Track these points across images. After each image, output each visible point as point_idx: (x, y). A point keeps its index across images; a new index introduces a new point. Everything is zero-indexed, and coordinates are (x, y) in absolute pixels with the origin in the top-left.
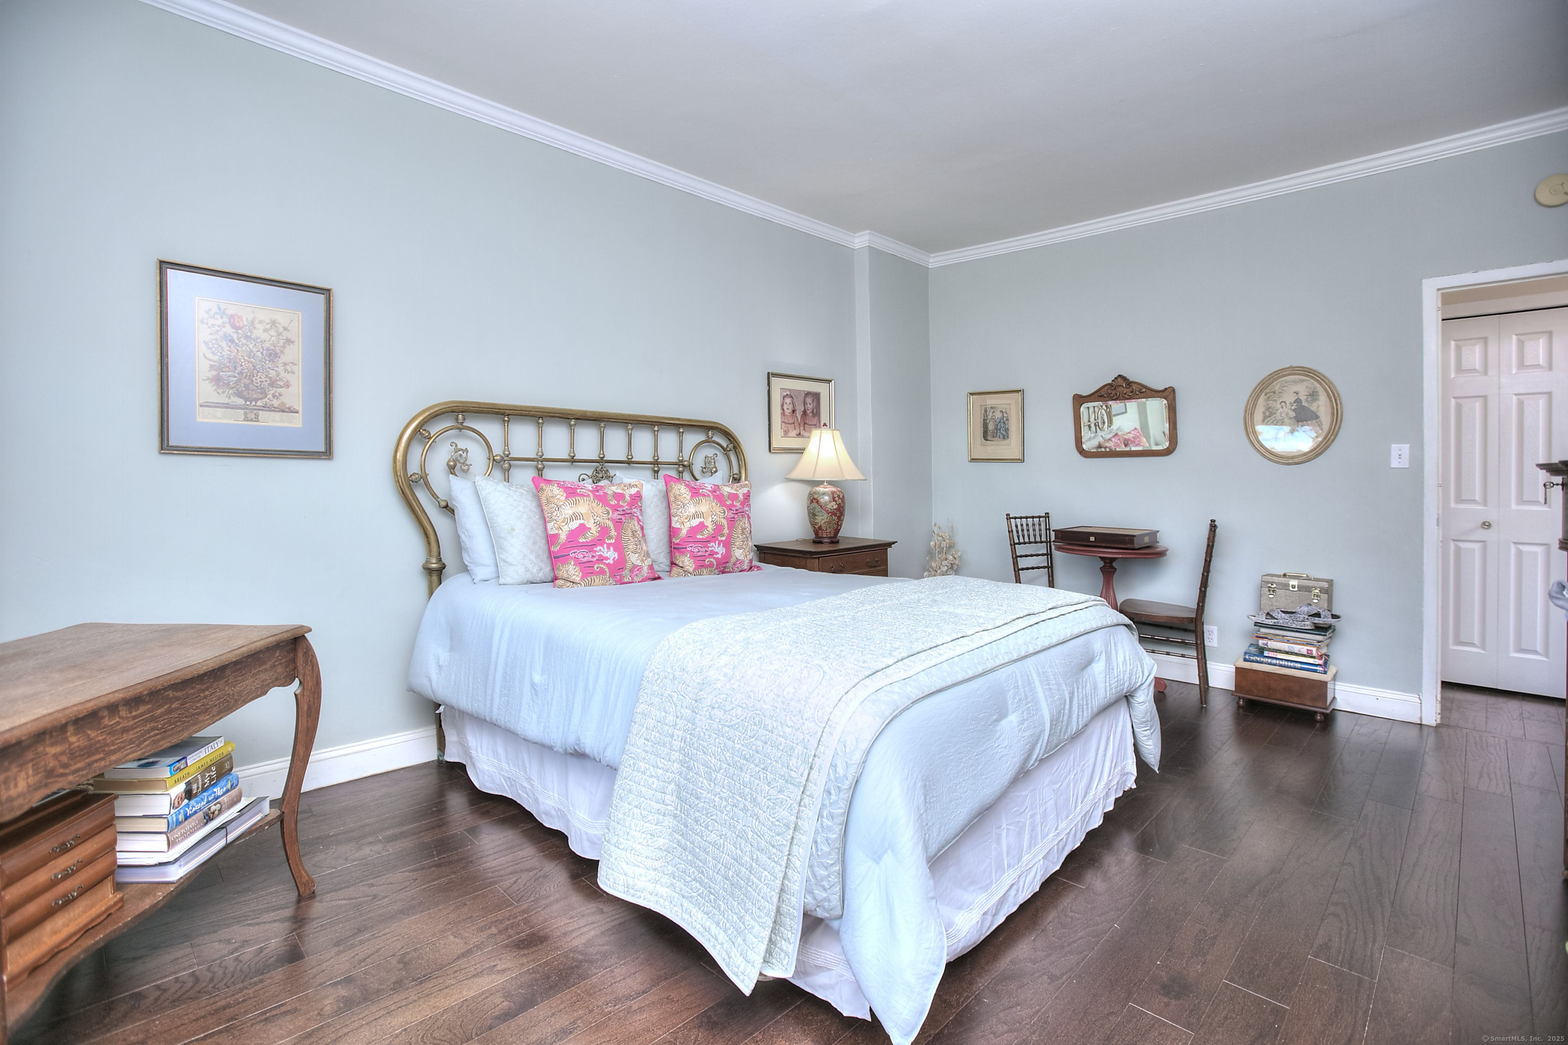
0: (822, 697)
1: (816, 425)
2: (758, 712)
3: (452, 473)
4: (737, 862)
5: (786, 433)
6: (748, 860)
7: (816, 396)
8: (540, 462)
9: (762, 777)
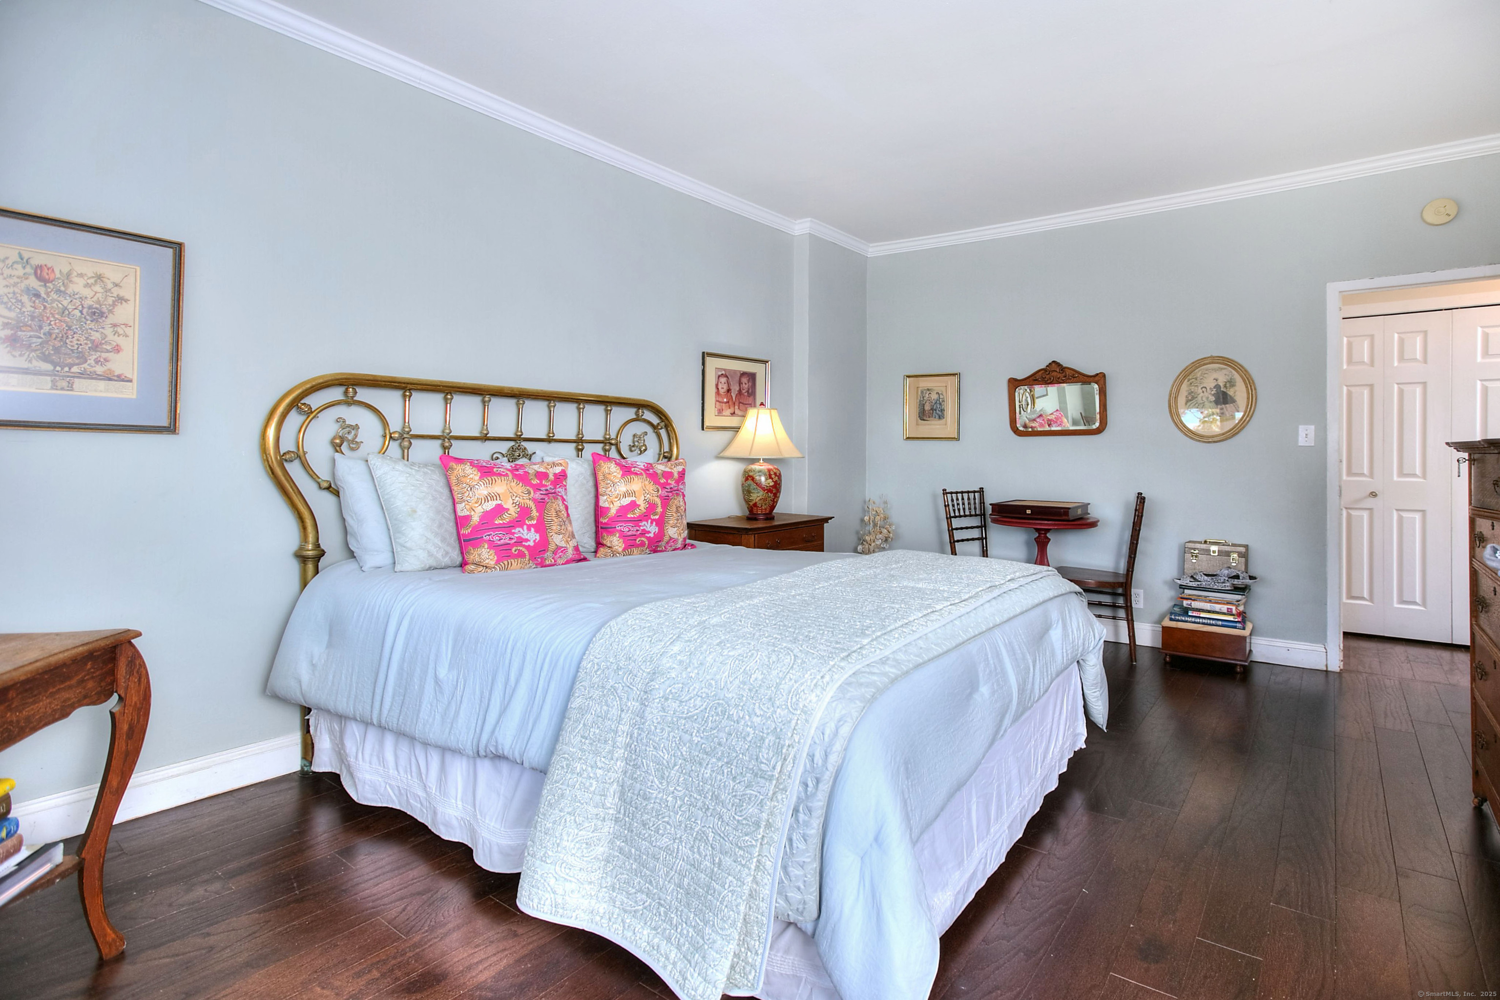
0: (796, 682)
1: (751, 404)
2: (721, 702)
3: (337, 451)
4: (695, 868)
5: (720, 412)
6: (709, 864)
7: (752, 377)
8: (446, 440)
9: (726, 771)
